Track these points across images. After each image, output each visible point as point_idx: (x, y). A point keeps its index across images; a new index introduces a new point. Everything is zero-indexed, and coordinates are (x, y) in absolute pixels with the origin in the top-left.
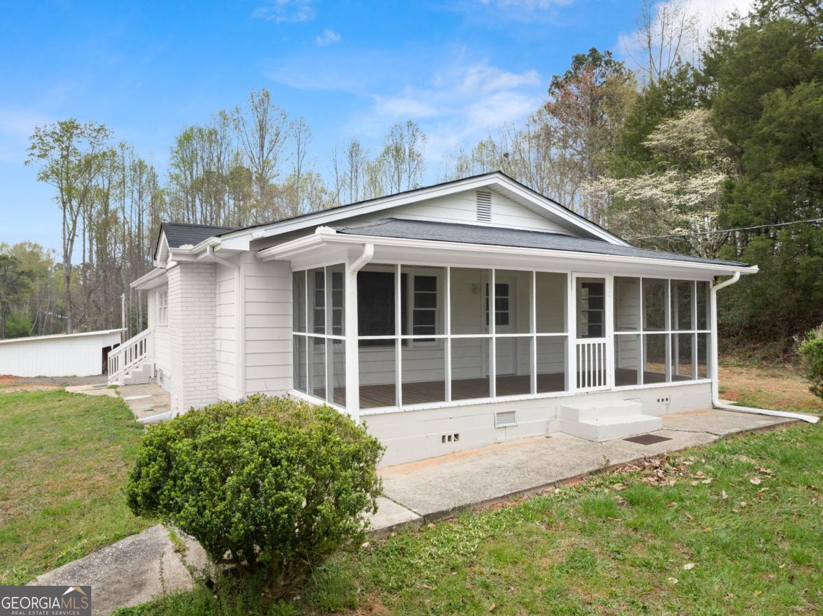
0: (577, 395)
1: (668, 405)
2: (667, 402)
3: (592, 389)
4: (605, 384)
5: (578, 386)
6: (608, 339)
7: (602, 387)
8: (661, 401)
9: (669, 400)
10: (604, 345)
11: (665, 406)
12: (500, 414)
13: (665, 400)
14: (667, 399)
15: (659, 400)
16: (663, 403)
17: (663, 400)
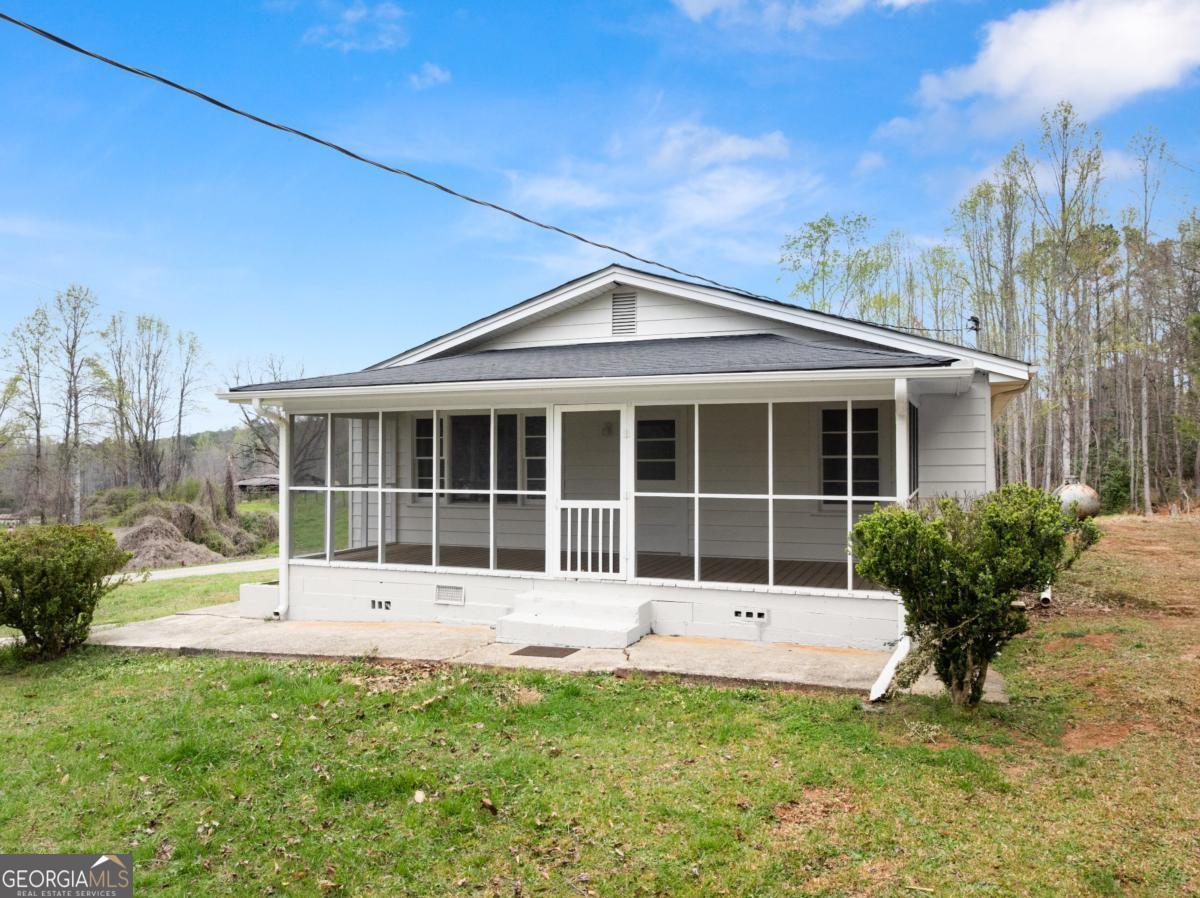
2: (762, 619)
3: (590, 574)
4: (616, 569)
5: (563, 567)
6: (626, 503)
7: (611, 575)
8: (744, 614)
9: (765, 616)
10: (617, 512)
11: (755, 626)
12: (443, 587)
13: (755, 615)
14: (761, 615)
15: (737, 614)
16: (749, 619)
17: (749, 615)
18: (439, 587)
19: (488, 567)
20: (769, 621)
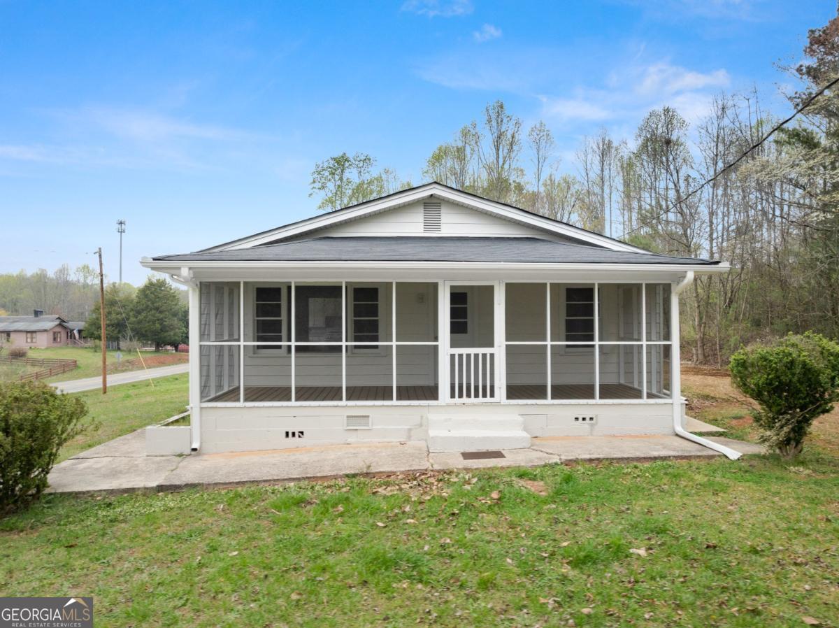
0: (448, 405)
1: (592, 425)
2: (592, 422)
3: (473, 400)
4: (492, 395)
5: (453, 396)
6: (499, 349)
7: (488, 399)
8: (580, 419)
9: (594, 419)
10: (492, 356)
11: (587, 426)
12: (352, 417)
13: (588, 419)
14: (591, 419)
15: (577, 419)
16: (584, 422)
17: (584, 419)
18: (348, 417)
19: (392, 399)
20: (597, 423)
